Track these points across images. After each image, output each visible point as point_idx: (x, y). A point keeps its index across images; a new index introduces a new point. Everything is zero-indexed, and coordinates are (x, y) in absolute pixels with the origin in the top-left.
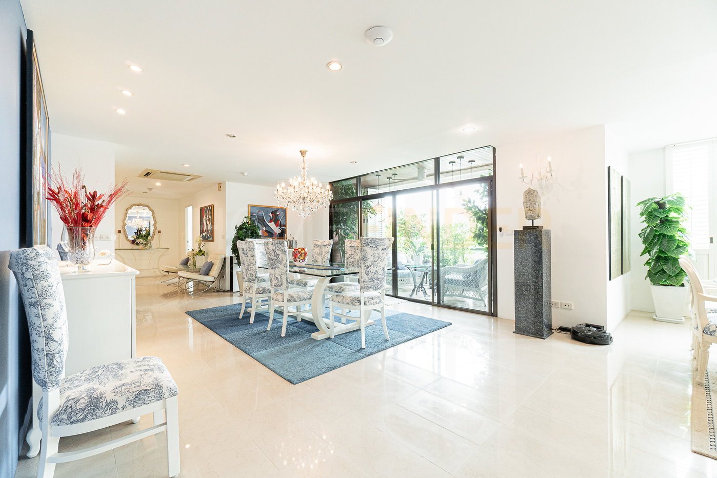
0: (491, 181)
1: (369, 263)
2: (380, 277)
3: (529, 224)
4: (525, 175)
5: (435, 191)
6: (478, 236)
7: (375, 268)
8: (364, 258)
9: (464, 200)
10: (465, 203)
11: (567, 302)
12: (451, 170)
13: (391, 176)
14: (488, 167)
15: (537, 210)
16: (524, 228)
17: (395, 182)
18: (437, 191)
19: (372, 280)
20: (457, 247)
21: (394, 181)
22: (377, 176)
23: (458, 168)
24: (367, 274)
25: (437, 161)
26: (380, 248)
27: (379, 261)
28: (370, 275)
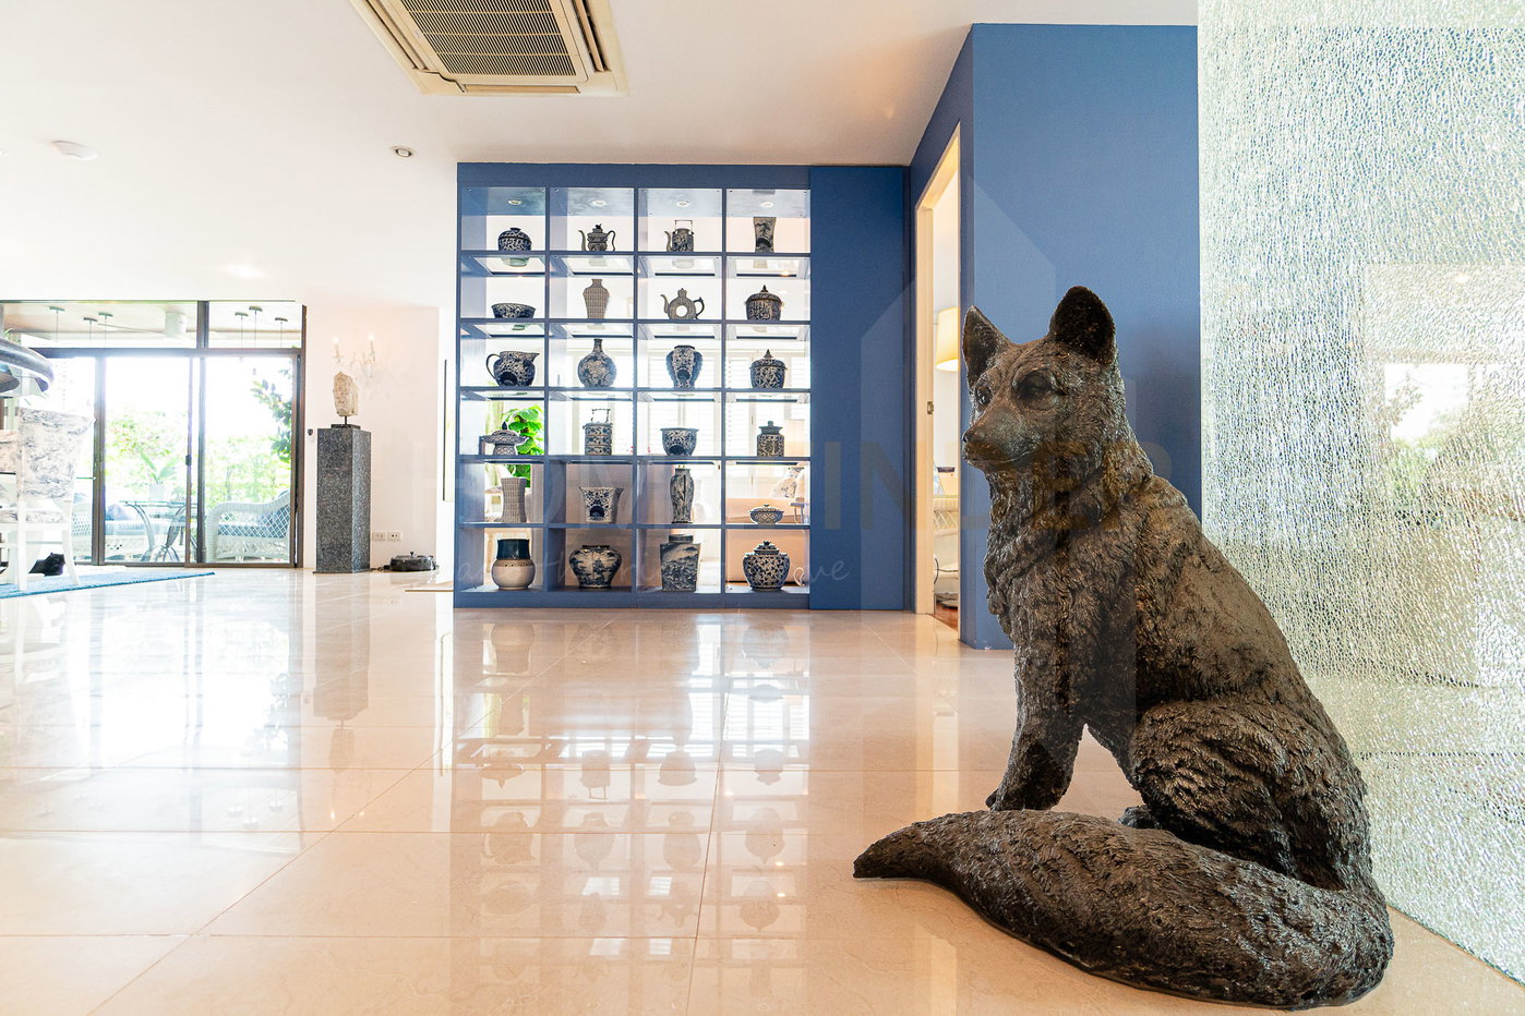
0: (299, 356)
1: (38, 451)
2: (61, 477)
3: (341, 421)
4: (341, 354)
5: (196, 361)
6: (280, 446)
7: (52, 463)
8: (29, 443)
9: (256, 383)
10: (257, 387)
11: (394, 531)
12: (238, 327)
13: (95, 316)
14: (294, 335)
15: (350, 403)
16: (333, 426)
17: (106, 332)
18: (202, 359)
19: (45, 480)
20: (261, 480)
21: (104, 328)
22: (52, 308)
23: (251, 326)
24: (35, 469)
25: (204, 307)
26: (64, 430)
27: (62, 451)
28: (41, 473)
